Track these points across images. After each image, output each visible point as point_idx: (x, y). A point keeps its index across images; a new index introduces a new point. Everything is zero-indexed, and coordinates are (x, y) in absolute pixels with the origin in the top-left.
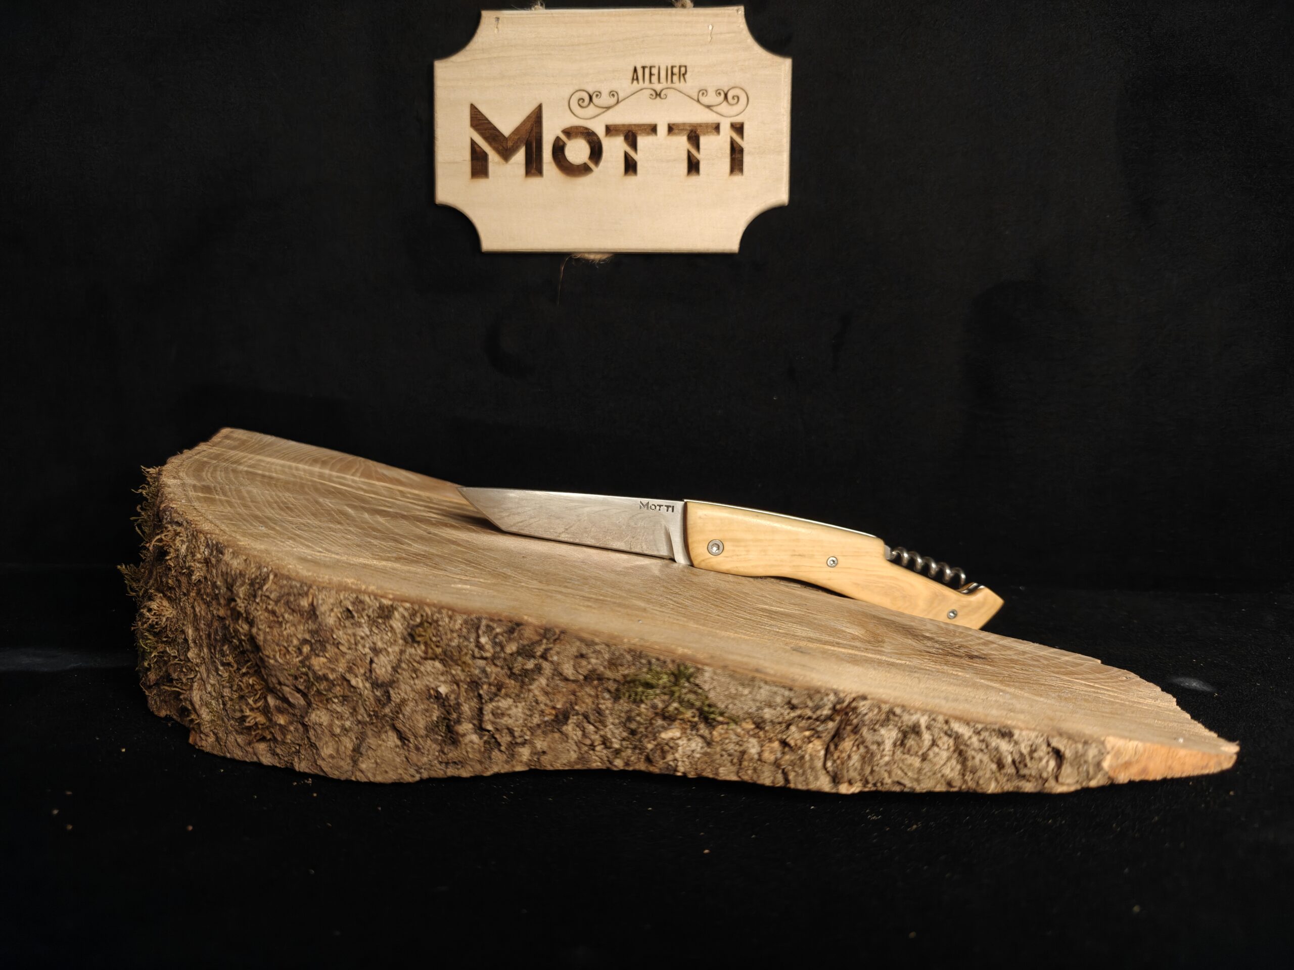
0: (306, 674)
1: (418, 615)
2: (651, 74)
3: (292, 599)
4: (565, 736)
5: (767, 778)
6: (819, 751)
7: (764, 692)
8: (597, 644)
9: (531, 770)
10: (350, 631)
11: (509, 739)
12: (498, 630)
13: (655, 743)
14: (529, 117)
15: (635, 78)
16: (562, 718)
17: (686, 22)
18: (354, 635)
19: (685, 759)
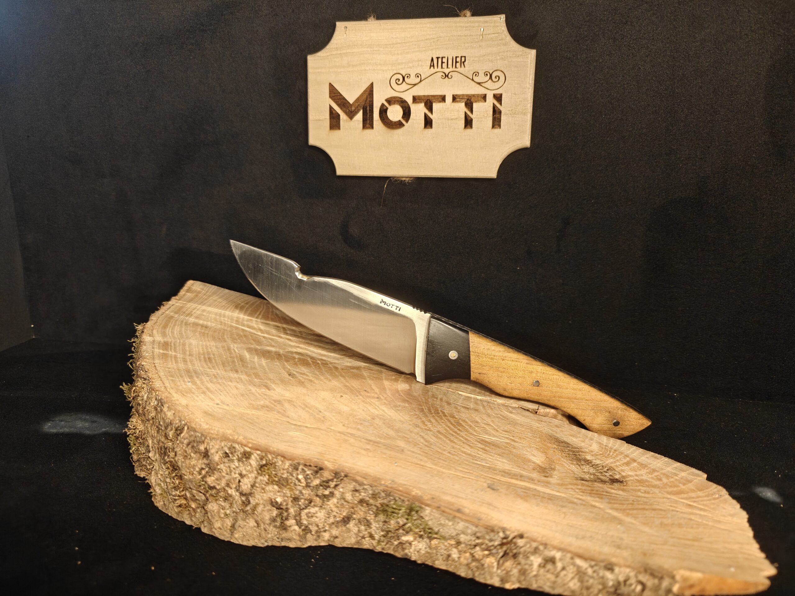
0: (204, 485)
1: (264, 459)
2: (442, 63)
3: (195, 445)
4: (349, 530)
5: (463, 573)
6: (493, 563)
7: (461, 525)
8: (365, 485)
9: (330, 545)
10: (227, 465)
11: (316, 528)
12: (308, 472)
13: (399, 541)
14: (365, 91)
15: (432, 65)
16: (346, 520)
17: (466, 27)
18: (229, 467)
19: (416, 553)
